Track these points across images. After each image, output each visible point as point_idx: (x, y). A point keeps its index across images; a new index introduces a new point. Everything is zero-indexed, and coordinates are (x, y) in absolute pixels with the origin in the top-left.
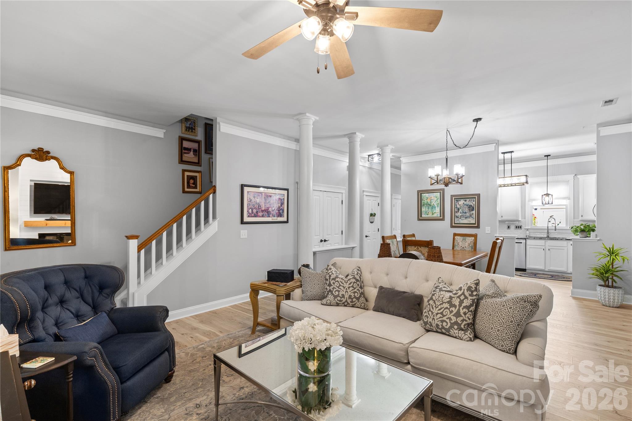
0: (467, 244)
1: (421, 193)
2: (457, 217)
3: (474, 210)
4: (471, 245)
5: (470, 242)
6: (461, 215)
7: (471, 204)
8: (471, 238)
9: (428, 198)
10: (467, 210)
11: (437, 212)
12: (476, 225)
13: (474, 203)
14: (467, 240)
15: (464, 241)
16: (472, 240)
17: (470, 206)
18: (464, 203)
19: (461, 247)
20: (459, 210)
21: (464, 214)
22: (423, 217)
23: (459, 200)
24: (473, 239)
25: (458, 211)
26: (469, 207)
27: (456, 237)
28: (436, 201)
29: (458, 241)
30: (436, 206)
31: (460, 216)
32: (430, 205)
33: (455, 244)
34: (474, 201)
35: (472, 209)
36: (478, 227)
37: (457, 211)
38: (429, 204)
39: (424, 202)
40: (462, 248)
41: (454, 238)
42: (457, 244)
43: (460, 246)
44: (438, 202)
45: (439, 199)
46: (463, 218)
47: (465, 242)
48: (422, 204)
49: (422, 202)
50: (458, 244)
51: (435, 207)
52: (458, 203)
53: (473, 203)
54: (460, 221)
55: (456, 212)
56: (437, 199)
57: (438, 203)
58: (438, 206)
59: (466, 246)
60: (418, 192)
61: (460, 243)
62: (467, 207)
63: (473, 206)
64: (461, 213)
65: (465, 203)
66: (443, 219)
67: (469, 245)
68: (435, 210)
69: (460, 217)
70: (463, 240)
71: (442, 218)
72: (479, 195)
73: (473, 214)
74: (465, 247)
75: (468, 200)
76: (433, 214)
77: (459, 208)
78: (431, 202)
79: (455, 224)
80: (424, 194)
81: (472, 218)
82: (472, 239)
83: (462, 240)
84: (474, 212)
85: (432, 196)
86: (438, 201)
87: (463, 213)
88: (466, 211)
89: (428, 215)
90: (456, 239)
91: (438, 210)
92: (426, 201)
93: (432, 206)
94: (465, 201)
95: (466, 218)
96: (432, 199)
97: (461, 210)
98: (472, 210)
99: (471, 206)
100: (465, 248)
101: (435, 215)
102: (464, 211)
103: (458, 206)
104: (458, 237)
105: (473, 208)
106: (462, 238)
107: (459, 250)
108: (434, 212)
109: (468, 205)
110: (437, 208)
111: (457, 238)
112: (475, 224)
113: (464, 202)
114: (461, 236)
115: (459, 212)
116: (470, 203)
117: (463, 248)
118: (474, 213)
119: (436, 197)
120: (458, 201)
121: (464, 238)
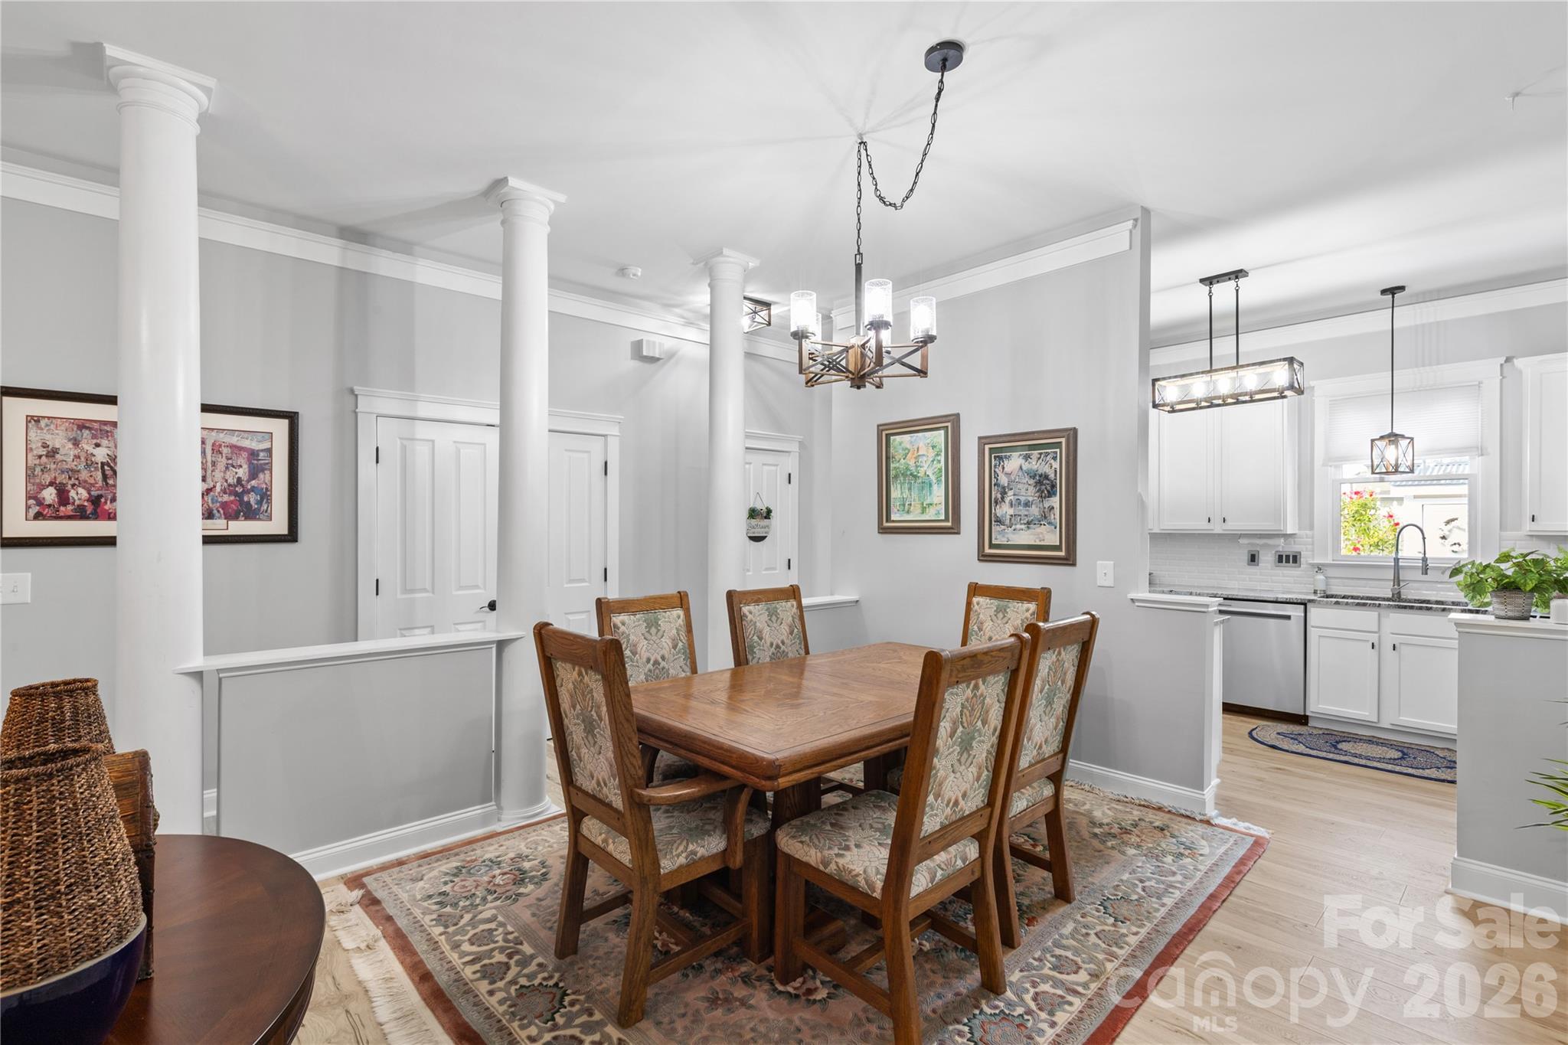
0: (1008, 631)
1: (887, 435)
2: (999, 521)
3: (1055, 494)
5: (1018, 621)
6: (1011, 511)
7: (1047, 470)
8: (1026, 605)
9: (909, 451)
10: (1029, 492)
11: (935, 500)
12: (1062, 554)
13: (1056, 465)
14: (1010, 614)
15: (1000, 615)
16: (1028, 615)
17: (1041, 476)
18: (1021, 468)
19: (989, 640)
20: (1004, 493)
21: (1022, 511)
22: (894, 521)
23: (1006, 457)
24: (1030, 611)
25: (1003, 498)
26: (1040, 483)
27: (975, 600)
28: (933, 461)
29: (981, 616)
30: (933, 478)
31: (1008, 517)
32: (915, 477)
33: (970, 627)
34: (1055, 458)
35: (1049, 488)
36: (1069, 560)
37: (999, 496)
38: (911, 474)
39: (897, 465)
41: (969, 604)
42: (976, 628)
43: (986, 637)
44: (939, 466)
45: (943, 454)
46: (1018, 526)
47: (1004, 619)
48: (892, 473)
49: (892, 466)
50: (980, 629)
51: (931, 485)
52: (1003, 468)
53: (1052, 466)
54: (1011, 536)
55: (996, 503)
56: (937, 455)
57: (940, 469)
58: (939, 481)
60: (881, 428)
61: (988, 625)
62: (1032, 482)
63: (1052, 476)
64: (1011, 505)
65: (1024, 468)
66: (954, 530)
68: (931, 494)
69: (1008, 522)
70: (997, 611)
71: (949, 524)
72: (1072, 435)
73: (1053, 508)
75: (1035, 453)
76: (924, 510)
77: (1004, 488)
78: (917, 467)
79: (991, 546)
80: (898, 438)
81: (1049, 523)
82: (1027, 610)
83: (992, 612)
84: (1055, 501)
85: (921, 445)
86: (939, 461)
87: (1019, 504)
88: (1031, 499)
89: (908, 512)
90: (977, 607)
91: (938, 494)
92: (902, 461)
93: (920, 481)
94: (1027, 457)
95: (1029, 523)
96: (920, 453)
97: (1010, 493)
98: (1048, 491)
99: (1046, 477)
101: (930, 514)
102: (1023, 499)
103: (1003, 480)
104: (982, 600)
105: (1053, 486)
106: (996, 602)
108: (928, 501)
109: (1035, 475)
110: (935, 487)
111: (979, 604)
112: (1058, 548)
113: (1021, 461)
114: (992, 597)
115: (1007, 500)
116: (1044, 469)
118: (1057, 506)
119: (933, 447)
120: (1000, 458)
121: (1003, 603)
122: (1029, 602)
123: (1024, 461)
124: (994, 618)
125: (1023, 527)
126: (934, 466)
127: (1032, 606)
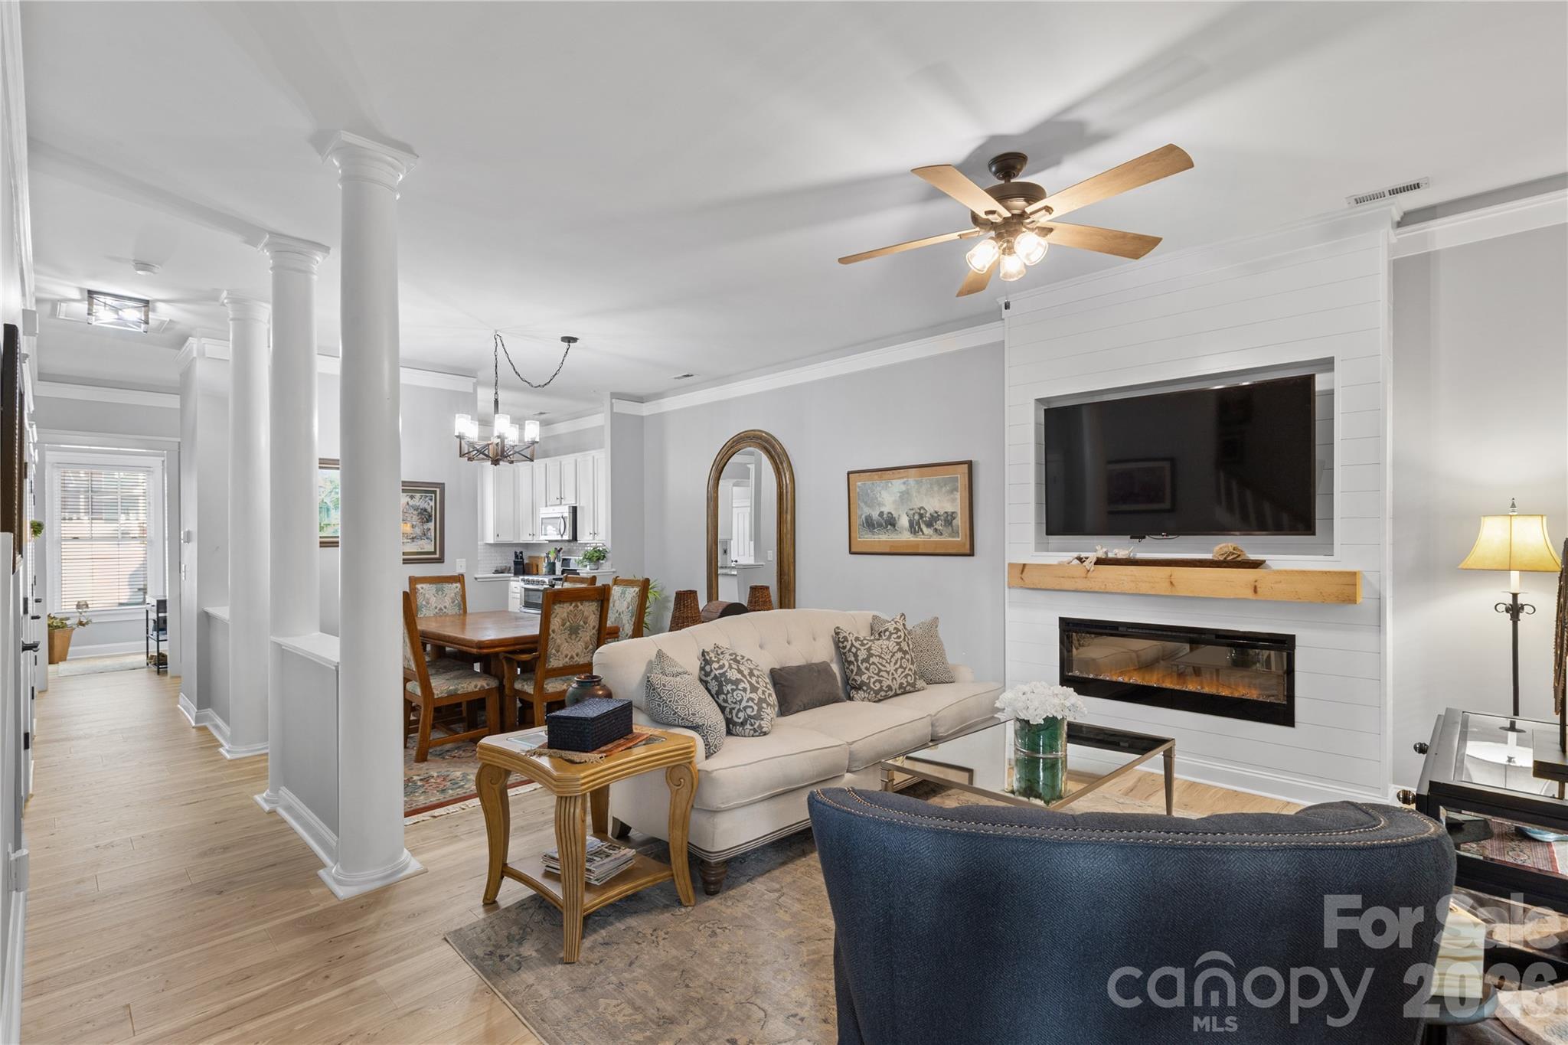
0: (447, 601)
3: (432, 521)
4: (457, 602)
5: (453, 594)
7: (426, 506)
8: (454, 585)
10: (415, 520)
11: (333, 522)
12: (437, 556)
13: (432, 504)
14: (446, 591)
15: (440, 593)
16: (458, 590)
17: (422, 509)
18: (408, 503)
19: (436, 608)
21: (409, 531)
24: (459, 588)
26: (421, 513)
27: (418, 586)
28: (331, 492)
29: (427, 595)
30: (331, 506)
33: (418, 603)
34: (431, 500)
35: (427, 517)
36: (440, 560)
40: (437, 610)
42: (424, 603)
43: (433, 606)
44: (336, 496)
46: (406, 541)
47: (444, 595)
50: (428, 603)
51: (328, 510)
53: (429, 505)
56: (335, 488)
58: (336, 508)
59: (447, 605)
61: (433, 600)
62: (415, 512)
63: (429, 510)
65: (410, 503)
67: (453, 602)
68: (328, 516)
70: (437, 591)
72: (442, 486)
73: (430, 529)
74: (445, 607)
75: (418, 495)
81: (427, 538)
82: (456, 587)
83: (435, 591)
84: (431, 525)
86: (337, 493)
87: (407, 526)
88: (415, 523)
90: (421, 591)
94: (412, 497)
95: (413, 538)
98: (427, 519)
99: (425, 510)
100: (445, 610)
102: (409, 523)
104: (424, 586)
105: (430, 516)
106: (433, 586)
107: (432, 615)
108: (326, 522)
109: (418, 508)
110: (333, 512)
111: (422, 588)
112: (434, 553)
114: (430, 583)
116: (423, 505)
117: (441, 609)
118: (432, 528)
119: (331, 482)
121: (439, 586)
122: (456, 582)
123: (410, 499)
124: (436, 595)
125: (409, 541)
126: (332, 496)
127: (458, 585)
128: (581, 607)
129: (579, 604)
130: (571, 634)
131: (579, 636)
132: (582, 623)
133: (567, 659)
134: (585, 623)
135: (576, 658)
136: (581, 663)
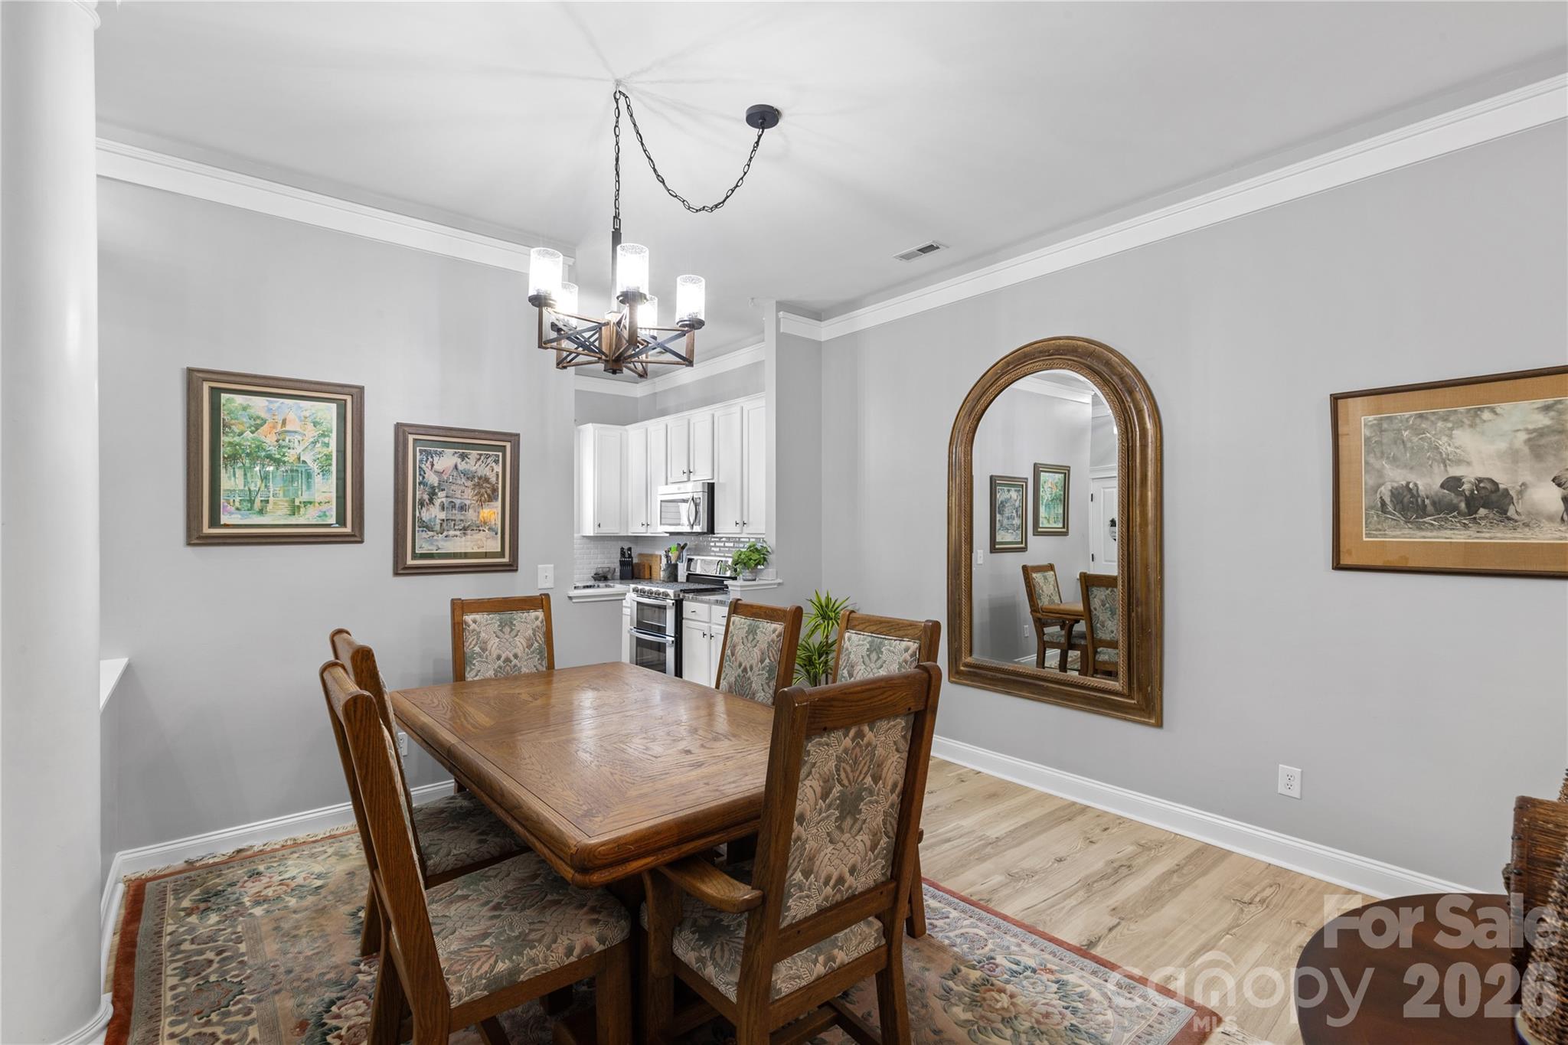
0: (520, 642)
1: (210, 390)
2: (427, 527)
3: (497, 499)
4: (536, 645)
5: (530, 632)
6: (443, 515)
7: (487, 472)
8: (533, 614)
9: (264, 422)
10: (468, 496)
11: (318, 498)
12: (506, 560)
13: (499, 469)
14: (518, 625)
15: (507, 629)
16: (538, 623)
17: (480, 478)
18: (456, 467)
19: (499, 657)
20: (432, 494)
21: (457, 515)
22: (226, 526)
23: (435, 453)
24: (540, 619)
25: (431, 500)
26: (479, 485)
27: (465, 619)
28: (314, 443)
29: (483, 635)
30: (315, 467)
31: (438, 522)
32: (278, 462)
33: (467, 650)
34: (496, 462)
35: (489, 491)
36: (512, 567)
37: (426, 497)
38: (269, 457)
39: (237, 439)
40: (500, 662)
41: (457, 625)
42: (477, 649)
43: (495, 656)
44: (325, 451)
45: (334, 435)
46: (452, 533)
47: (514, 633)
48: (225, 451)
49: (224, 439)
51: (309, 476)
52: (432, 465)
53: (492, 470)
54: (441, 544)
55: (422, 504)
56: (323, 435)
57: (328, 457)
58: (324, 471)
59: (519, 653)
60: (193, 378)
61: (493, 644)
62: (469, 483)
63: (493, 480)
64: (443, 508)
65: (460, 467)
66: (356, 537)
67: (530, 646)
68: (309, 487)
69: (438, 528)
70: (502, 626)
71: (348, 530)
72: (514, 438)
73: (494, 514)
74: (516, 656)
75: (474, 454)
76: (294, 510)
77: (433, 488)
78: (280, 446)
79: (415, 556)
80: (239, 399)
81: (489, 529)
82: (533, 619)
83: (496, 626)
84: (496, 507)
85: (291, 416)
86: (327, 445)
87: (454, 507)
88: (468, 502)
89: (261, 512)
90: (473, 626)
91: (325, 489)
92: (248, 434)
93: (288, 467)
94: (463, 457)
95: (465, 529)
96: (288, 428)
97: (441, 494)
98: (489, 496)
99: (487, 480)
100: (515, 661)
101: (308, 516)
102: (458, 502)
103: (432, 479)
104: (477, 617)
105: (495, 490)
106: (497, 617)
107: (486, 674)
108: (305, 497)
109: (474, 477)
110: (318, 479)
111: (475, 622)
112: (502, 554)
113: (456, 460)
114: (490, 611)
115: (437, 502)
116: (482, 470)
117: (507, 660)
118: (498, 511)
119: (315, 424)
120: (428, 454)
121: (506, 616)
122: (535, 610)
123: (459, 460)
124: (500, 634)
125: (458, 533)
126: (316, 450)
127: (540, 614)
128: (869, 735)
129: (866, 729)
130: (841, 819)
131: (862, 817)
132: (869, 780)
133: (829, 890)
134: (876, 779)
135: (850, 880)
136: (860, 890)
